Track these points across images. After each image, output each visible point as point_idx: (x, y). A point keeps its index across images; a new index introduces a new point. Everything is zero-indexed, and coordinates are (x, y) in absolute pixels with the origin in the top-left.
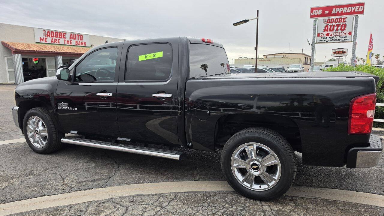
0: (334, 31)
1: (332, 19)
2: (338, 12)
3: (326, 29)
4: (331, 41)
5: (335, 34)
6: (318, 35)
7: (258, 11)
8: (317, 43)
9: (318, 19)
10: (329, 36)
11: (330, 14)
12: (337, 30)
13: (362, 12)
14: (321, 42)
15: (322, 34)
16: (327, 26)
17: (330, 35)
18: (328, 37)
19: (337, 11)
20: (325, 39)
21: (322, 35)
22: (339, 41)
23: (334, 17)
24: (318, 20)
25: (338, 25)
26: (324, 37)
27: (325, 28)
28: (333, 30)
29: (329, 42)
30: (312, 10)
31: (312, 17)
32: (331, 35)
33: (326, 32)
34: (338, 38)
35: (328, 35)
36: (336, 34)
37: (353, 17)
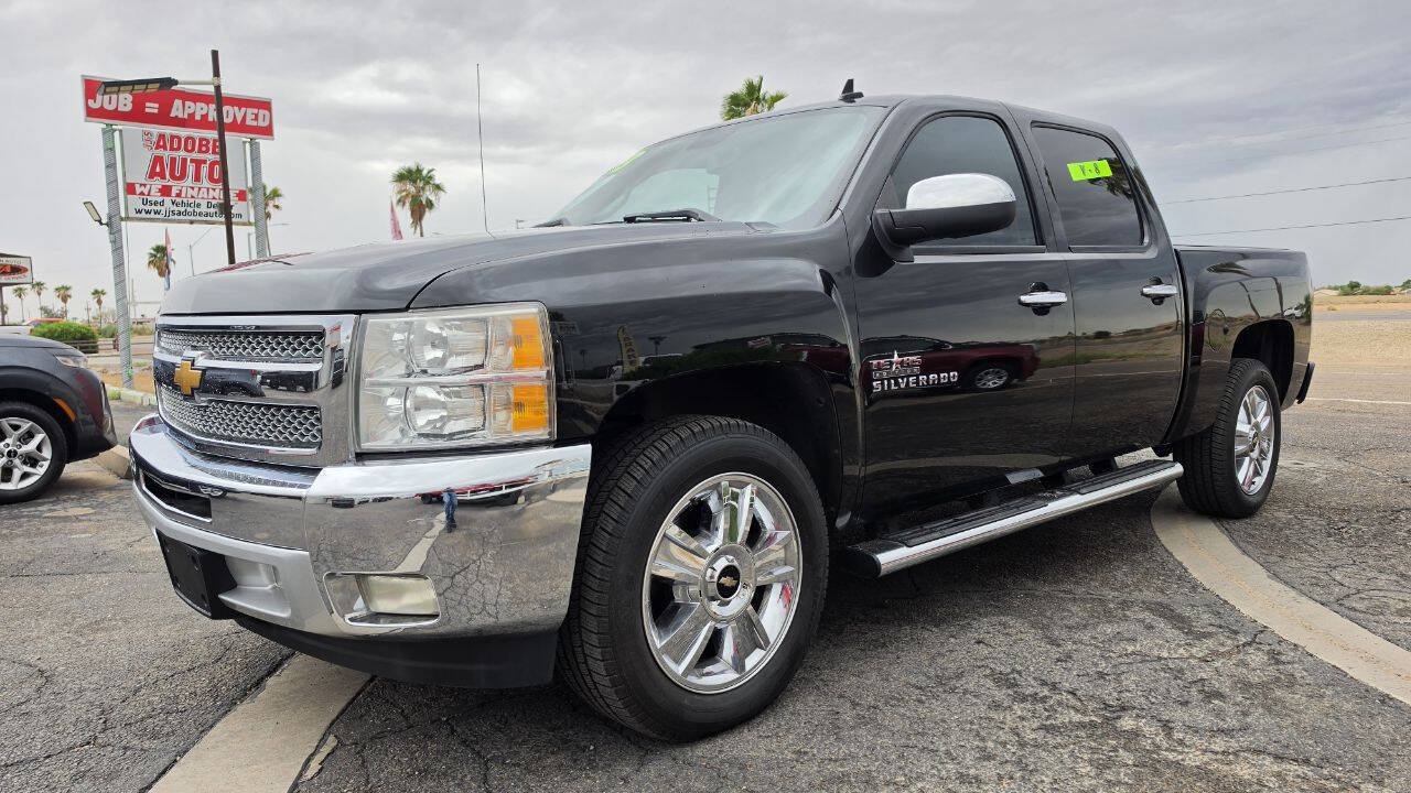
0: (189, 182)
1: (188, 138)
2: (192, 116)
3: (158, 170)
4: (182, 217)
5: (190, 192)
6: (130, 189)
7: (215, 54)
8: (128, 218)
9: (120, 127)
10: (169, 195)
11: (163, 118)
12: (197, 178)
13: (267, 131)
14: (143, 215)
15: (145, 185)
16: (158, 160)
17: (174, 193)
18: (168, 200)
19: (188, 111)
20: (158, 208)
21: (146, 191)
22: (209, 218)
23: (183, 132)
24: (121, 131)
25: (199, 163)
26: (154, 199)
27: (154, 167)
28: (183, 176)
29: (171, 217)
30: (92, 88)
31: (92, 113)
32: (178, 195)
33: (158, 183)
34: (204, 209)
35: (165, 191)
36: (195, 193)
37: (244, 143)
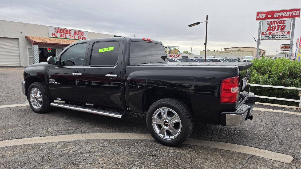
0: (276, 31)
1: (274, 21)
2: (279, 16)
3: (269, 29)
4: (273, 39)
5: (276, 33)
6: (263, 34)
7: (207, 16)
8: (261, 40)
9: (263, 21)
10: (271, 34)
11: (272, 18)
12: (278, 30)
13: (298, 16)
14: (265, 39)
15: (266, 33)
16: (270, 27)
17: (272, 34)
18: (270, 35)
19: (278, 15)
20: (268, 37)
21: (266, 34)
22: (279, 39)
23: (276, 20)
24: (263, 22)
25: (278, 26)
26: (267, 35)
27: (268, 28)
28: (275, 30)
29: (270, 39)
30: (258, 14)
31: (257, 19)
32: (273, 34)
33: (269, 32)
34: (278, 36)
35: (270, 33)
36: (277, 33)
37: (291, 20)
